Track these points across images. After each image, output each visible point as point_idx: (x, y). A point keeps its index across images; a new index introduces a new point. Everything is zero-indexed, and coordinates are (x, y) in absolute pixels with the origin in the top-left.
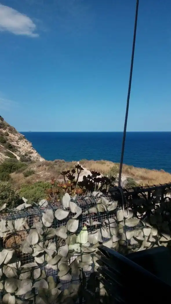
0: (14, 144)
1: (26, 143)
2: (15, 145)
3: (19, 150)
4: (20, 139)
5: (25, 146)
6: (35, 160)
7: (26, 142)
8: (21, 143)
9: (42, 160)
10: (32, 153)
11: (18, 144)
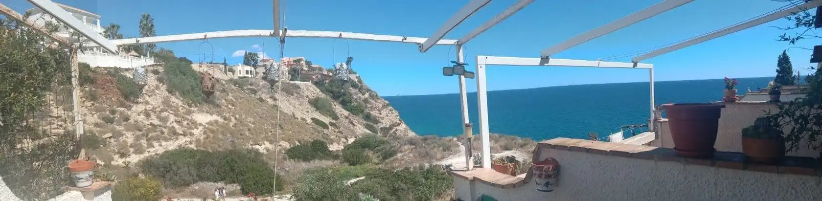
0: (374, 113)
1: (390, 112)
2: (376, 114)
3: (381, 121)
4: (384, 106)
5: (388, 117)
6: (402, 135)
7: (390, 110)
8: (384, 112)
9: (412, 134)
10: (398, 125)
11: (380, 114)
